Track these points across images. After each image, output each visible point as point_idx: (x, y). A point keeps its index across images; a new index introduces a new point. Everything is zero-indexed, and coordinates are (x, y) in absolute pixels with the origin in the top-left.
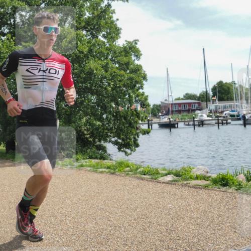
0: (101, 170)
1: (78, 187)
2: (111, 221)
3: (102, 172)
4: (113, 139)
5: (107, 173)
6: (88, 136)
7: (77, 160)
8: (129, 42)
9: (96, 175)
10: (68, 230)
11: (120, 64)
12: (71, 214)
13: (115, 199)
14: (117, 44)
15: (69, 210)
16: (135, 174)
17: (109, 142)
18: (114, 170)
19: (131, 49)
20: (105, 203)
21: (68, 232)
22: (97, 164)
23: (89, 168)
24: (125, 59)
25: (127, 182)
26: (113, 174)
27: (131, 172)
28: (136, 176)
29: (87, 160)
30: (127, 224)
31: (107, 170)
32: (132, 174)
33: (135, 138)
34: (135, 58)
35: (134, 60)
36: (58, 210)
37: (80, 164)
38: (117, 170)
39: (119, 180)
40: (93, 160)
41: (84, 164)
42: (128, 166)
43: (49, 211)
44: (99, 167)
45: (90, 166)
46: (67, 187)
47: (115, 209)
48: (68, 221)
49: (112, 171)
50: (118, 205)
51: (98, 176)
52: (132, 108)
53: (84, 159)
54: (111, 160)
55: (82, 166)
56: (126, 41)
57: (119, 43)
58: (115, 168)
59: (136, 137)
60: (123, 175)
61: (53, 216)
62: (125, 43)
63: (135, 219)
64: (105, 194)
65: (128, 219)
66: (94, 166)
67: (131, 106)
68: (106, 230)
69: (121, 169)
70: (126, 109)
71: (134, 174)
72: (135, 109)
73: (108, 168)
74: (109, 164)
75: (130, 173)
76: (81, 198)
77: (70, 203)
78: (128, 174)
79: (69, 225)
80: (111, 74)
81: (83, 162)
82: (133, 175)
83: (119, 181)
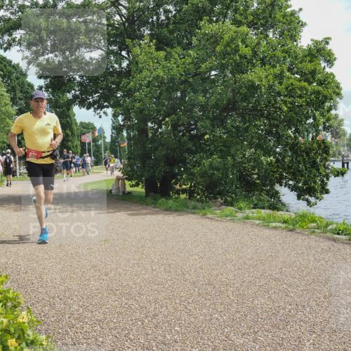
0: (274, 224)
1: (242, 247)
2: (291, 297)
3: (275, 228)
4: (291, 182)
5: (283, 229)
6: (255, 176)
7: (240, 209)
8: (317, 42)
9: (267, 232)
10: (231, 305)
11: (302, 74)
12: (234, 283)
13: (296, 267)
14: (299, 45)
15: (231, 277)
16: (325, 232)
17: (285, 186)
18: (294, 225)
19: (320, 52)
20: (282, 272)
21: (230, 307)
22: (269, 216)
23: (257, 222)
24: (310, 66)
25: (313, 243)
26: (291, 230)
27: (318, 229)
28: (325, 235)
29: (254, 210)
30: (314, 303)
31: (283, 225)
32: (320, 233)
33: (323, 181)
34: (326, 64)
35: (324, 68)
36: (217, 276)
37: (245, 215)
38: (297, 226)
39: (300, 240)
40: (263, 211)
41: (250, 215)
42: (314, 221)
43: (204, 277)
44: (272, 220)
45: (259, 219)
46: (228, 246)
47: (295, 280)
48: (230, 293)
49: (291, 227)
50: (300, 275)
51: (271, 232)
52: (318, 138)
53: (249, 208)
54: (287, 211)
55: (247, 218)
56: (312, 40)
57: (301, 44)
58: (294, 222)
59: (325, 179)
60: (306, 233)
61: (209, 284)
62: (310, 43)
63: (325, 297)
64: (282, 259)
65: (315, 296)
66: (264, 219)
67: (317, 136)
68: (283, 309)
69: (304, 224)
70: (310, 139)
71: (322, 233)
72: (324, 140)
73: (285, 222)
74: (285, 216)
75: (316, 230)
76: (247, 262)
77: (233, 269)
78: (314, 232)
79: (232, 298)
80: (287, 88)
81: (249, 212)
82: (322, 235)
83: (301, 242)
